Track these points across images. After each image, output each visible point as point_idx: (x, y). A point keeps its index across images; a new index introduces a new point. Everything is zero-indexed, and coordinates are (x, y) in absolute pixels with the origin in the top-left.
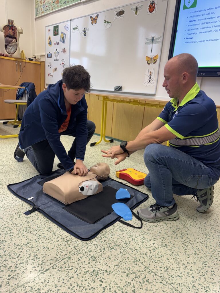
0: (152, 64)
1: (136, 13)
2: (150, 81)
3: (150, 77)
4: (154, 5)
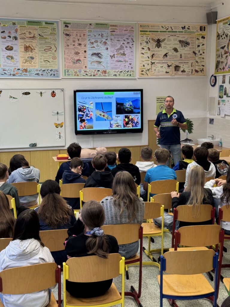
0: (59, 128)
1: (41, 95)
2: (60, 138)
3: (60, 136)
4: (55, 93)
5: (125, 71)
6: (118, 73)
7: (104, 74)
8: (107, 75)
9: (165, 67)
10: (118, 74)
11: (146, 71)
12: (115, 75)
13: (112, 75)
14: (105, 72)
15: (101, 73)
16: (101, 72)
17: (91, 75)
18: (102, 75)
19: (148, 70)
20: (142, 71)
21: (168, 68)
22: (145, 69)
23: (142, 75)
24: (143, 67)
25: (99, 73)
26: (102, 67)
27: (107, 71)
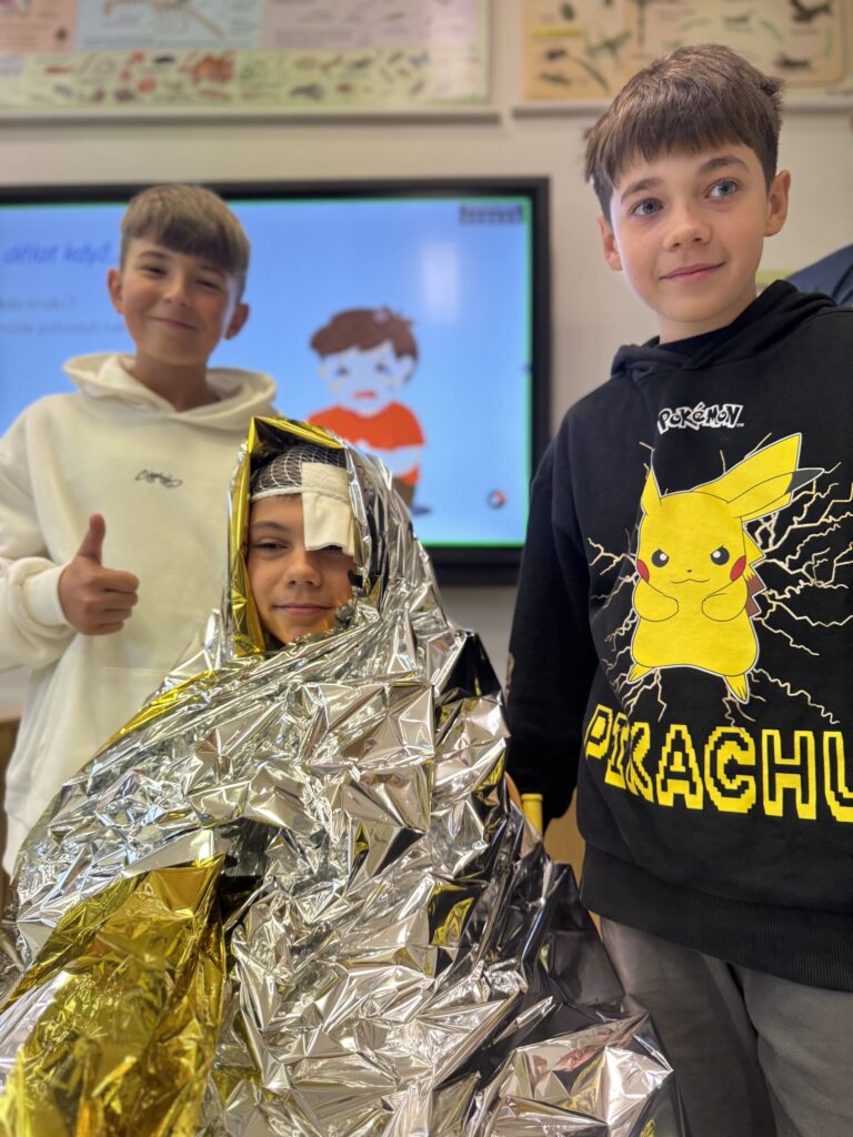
5: (396, 58)
6: (337, 71)
7: (206, 85)
8: (232, 88)
9: (766, 25)
10: (329, 83)
11: (591, 51)
12: (311, 91)
13: (284, 91)
14: (218, 68)
15: (186, 78)
16: (182, 70)
17: (99, 96)
18: (189, 89)
19: (612, 46)
20: (554, 55)
21: (801, 26)
22: (575, 34)
23: (548, 87)
24: (561, 24)
25: (171, 74)
26: (197, 32)
27: (240, 62)
